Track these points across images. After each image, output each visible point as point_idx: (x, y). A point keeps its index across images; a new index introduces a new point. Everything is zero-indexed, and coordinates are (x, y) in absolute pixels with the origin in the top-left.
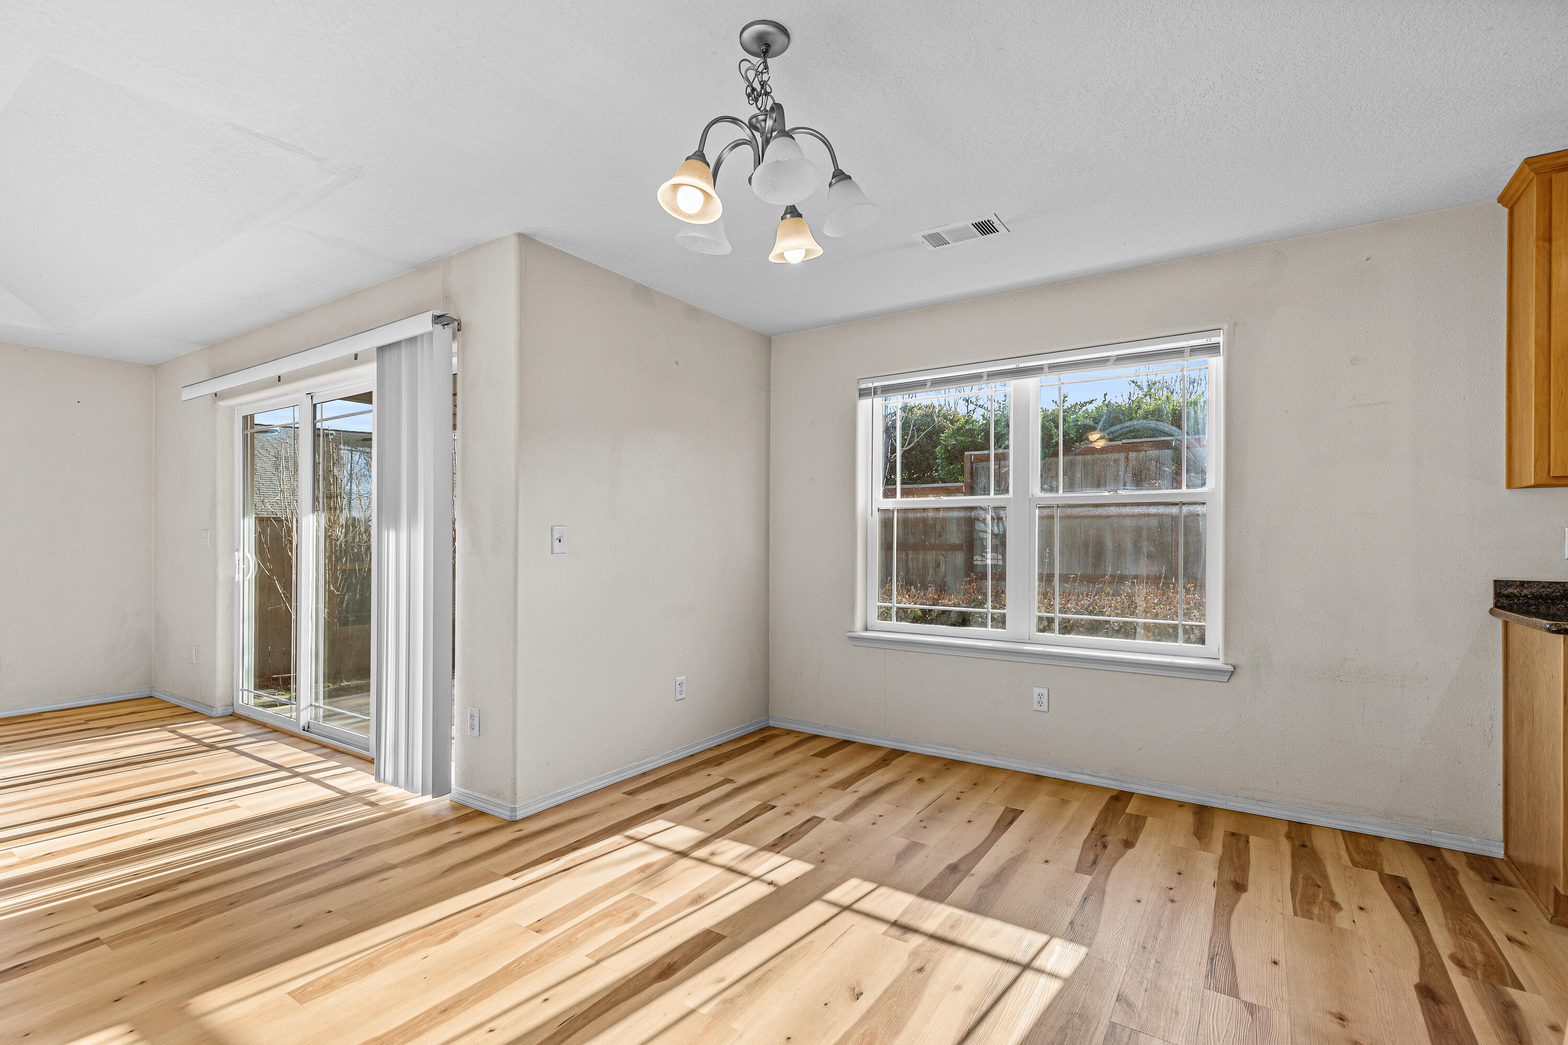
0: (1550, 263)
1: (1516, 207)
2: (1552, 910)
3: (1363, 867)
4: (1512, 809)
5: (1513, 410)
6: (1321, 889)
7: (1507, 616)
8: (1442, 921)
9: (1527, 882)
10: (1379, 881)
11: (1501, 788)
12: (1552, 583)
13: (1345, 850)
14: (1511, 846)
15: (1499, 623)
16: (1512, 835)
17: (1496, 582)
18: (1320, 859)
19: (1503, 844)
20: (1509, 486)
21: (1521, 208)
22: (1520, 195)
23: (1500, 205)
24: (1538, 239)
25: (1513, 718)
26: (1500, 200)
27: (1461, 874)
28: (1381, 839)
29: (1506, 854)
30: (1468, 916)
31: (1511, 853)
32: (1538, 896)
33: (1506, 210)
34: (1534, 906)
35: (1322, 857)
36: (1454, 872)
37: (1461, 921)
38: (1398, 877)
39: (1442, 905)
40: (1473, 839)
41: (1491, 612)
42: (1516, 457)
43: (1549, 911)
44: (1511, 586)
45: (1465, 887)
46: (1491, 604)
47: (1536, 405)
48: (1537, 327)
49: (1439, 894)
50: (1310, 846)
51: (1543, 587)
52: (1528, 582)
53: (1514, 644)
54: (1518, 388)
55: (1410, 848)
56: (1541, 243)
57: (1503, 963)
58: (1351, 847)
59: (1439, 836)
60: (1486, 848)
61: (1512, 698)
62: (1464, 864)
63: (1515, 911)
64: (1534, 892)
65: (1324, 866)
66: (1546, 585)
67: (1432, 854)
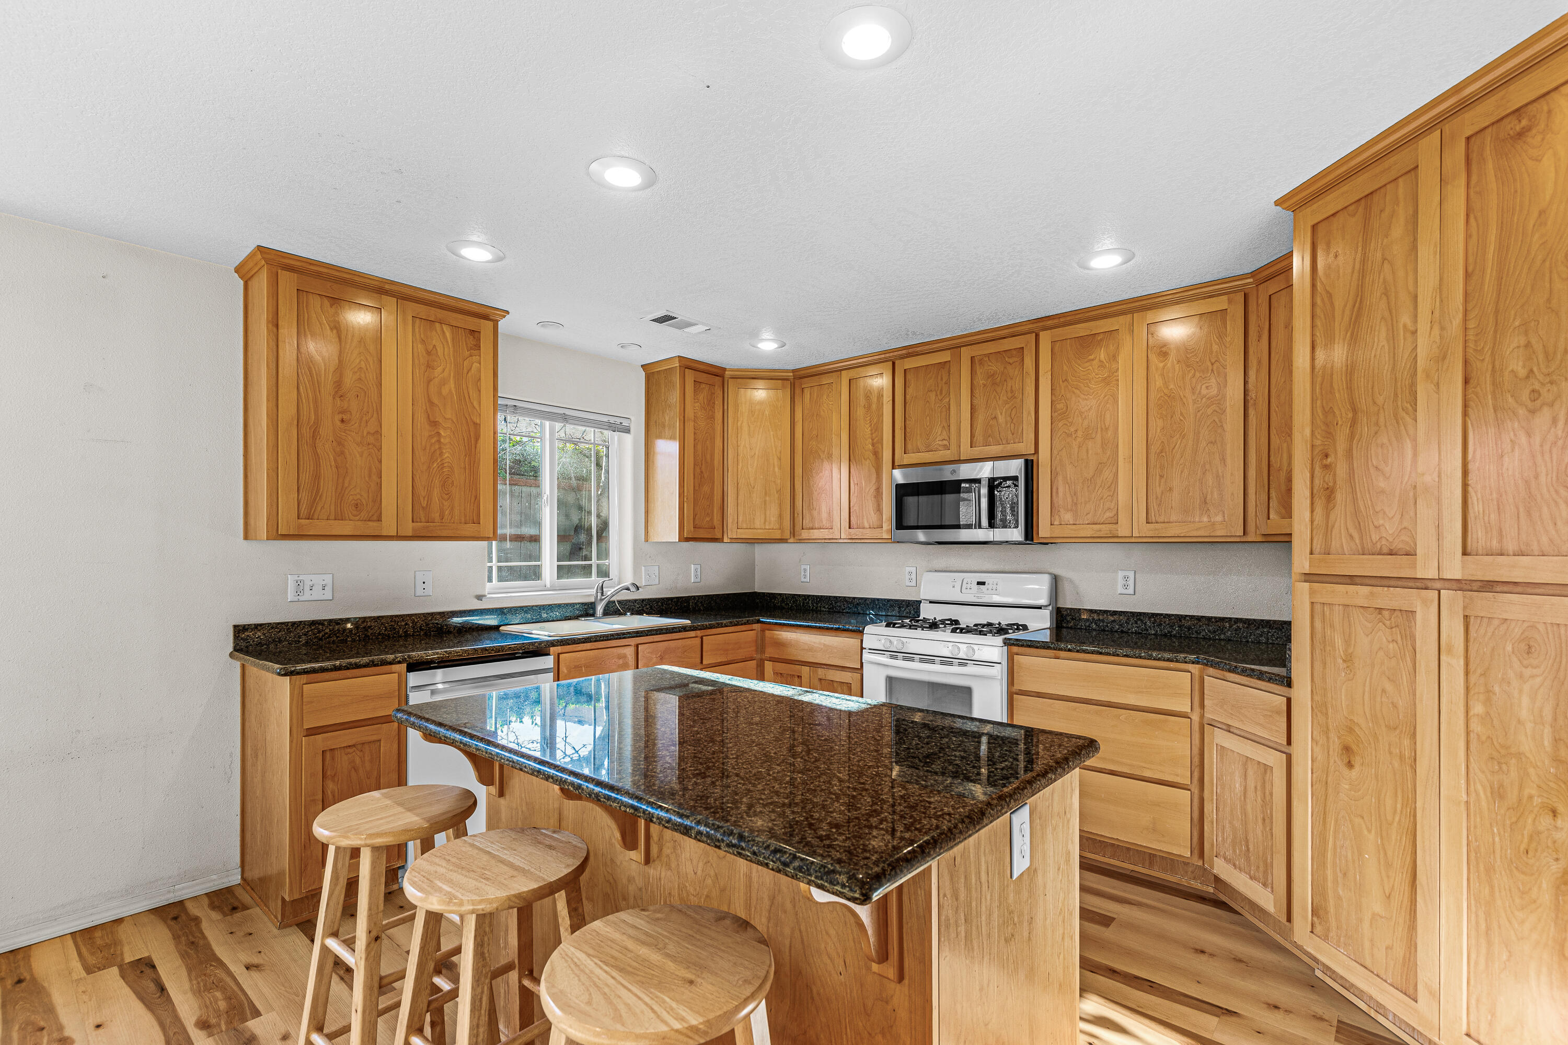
0: (277, 346)
1: (250, 283)
2: (280, 919)
3: (100, 969)
4: (248, 836)
5: (249, 468)
6: (45, 1032)
7: (245, 660)
8: (187, 986)
9: (260, 898)
10: (119, 977)
11: (239, 818)
12: (278, 624)
13: (77, 959)
14: (247, 868)
15: (238, 664)
16: (248, 858)
17: (235, 626)
18: (43, 987)
19: (240, 869)
20: (246, 537)
21: (254, 284)
22: (252, 276)
23: (236, 275)
24: (268, 322)
25: (249, 751)
26: (237, 270)
27: (203, 919)
28: (119, 921)
29: (242, 878)
30: (211, 965)
31: (246, 875)
32: (268, 908)
33: (242, 282)
34: (266, 919)
35: (46, 985)
36: (197, 920)
37: (205, 975)
38: (141, 959)
39: (187, 966)
40: (214, 877)
41: (231, 655)
42: (252, 512)
43: (277, 919)
44: (247, 630)
45: (207, 933)
46: (230, 648)
47: (268, 469)
48: (268, 400)
49: (184, 956)
50: (28, 977)
51: (272, 628)
52: (261, 625)
53: (250, 682)
54: (252, 449)
55: (153, 917)
56: (270, 326)
57: (243, 997)
58: (84, 950)
59: (183, 888)
60: (225, 880)
61: (248, 733)
62: (206, 907)
63: (251, 934)
64: (266, 905)
65: (49, 995)
66: (275, 625)
67: (175, 912)
